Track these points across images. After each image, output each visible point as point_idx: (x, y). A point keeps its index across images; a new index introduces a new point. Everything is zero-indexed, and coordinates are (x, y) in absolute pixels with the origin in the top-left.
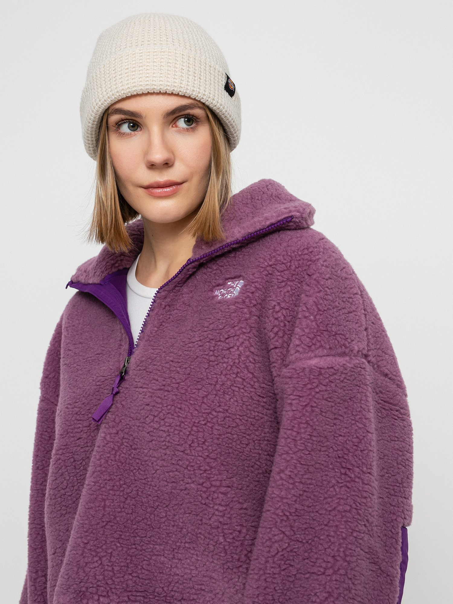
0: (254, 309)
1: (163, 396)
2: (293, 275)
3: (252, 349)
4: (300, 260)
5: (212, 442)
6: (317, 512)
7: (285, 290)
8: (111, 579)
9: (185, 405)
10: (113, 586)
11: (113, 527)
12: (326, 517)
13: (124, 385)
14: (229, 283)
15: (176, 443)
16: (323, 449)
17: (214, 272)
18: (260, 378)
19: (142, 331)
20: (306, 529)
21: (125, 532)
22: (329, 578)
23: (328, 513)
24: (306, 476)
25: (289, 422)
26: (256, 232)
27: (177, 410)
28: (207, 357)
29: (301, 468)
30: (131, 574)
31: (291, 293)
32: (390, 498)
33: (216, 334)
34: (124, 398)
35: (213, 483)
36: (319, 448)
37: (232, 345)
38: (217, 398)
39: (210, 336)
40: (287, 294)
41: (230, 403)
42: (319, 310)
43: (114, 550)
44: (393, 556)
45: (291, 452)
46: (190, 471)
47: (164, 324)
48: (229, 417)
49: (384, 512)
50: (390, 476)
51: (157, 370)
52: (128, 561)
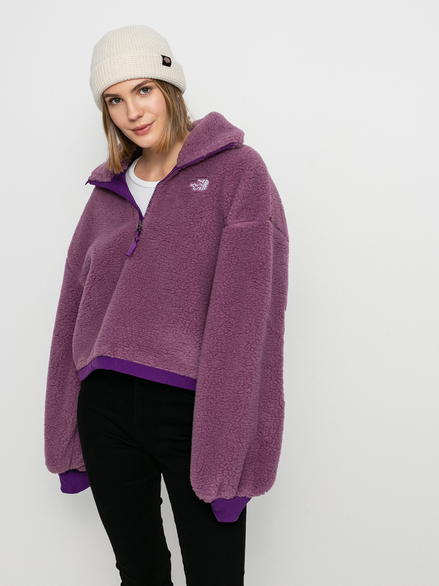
0: (215, 197)
1: (166, 245)
2: (234, 177)
3: (214, 219)
4: (238, 169)
5: (190, 268)
6: (241, 302)
7: (231, 186)
8: (131, 338)
9: (178, 249)
10: (131, 342)
11: (134, 312)
12: (246, 304)
13: (141, 236)
14: (199, 180)
15: (172, 268)
16: (244, 269)
17: (190, 173)
18: (217, 234)
19: (149, 206)
20: (236, 311)
21: (139, 315)
22: (248, 335)
23: (247, 302)
24: (235, 284)
25: (226, 256)
26: (214, 152)
27: (174, 251)
28: (189, 223)
29: (233, 279)
30: (141, 337)
31: (234, 187)
32: (280, 295)
33: (194, 210)
34: (142, 244)
35: (191, 290)
36: (241, 269)
37: (203, 216)
38: (194, 245)
39: (191, 211)
40: (232, 188)
41: (202, 247)
42: (244, 197)
43: (133, 324)
44: (280, 324)
45: (228, 272)
46: (179, 282)
47: (161, 202)
48: (201, 255)
49: (275, 301)
50: (280, 283)
51: (161, 229)
52: (140, 330)
